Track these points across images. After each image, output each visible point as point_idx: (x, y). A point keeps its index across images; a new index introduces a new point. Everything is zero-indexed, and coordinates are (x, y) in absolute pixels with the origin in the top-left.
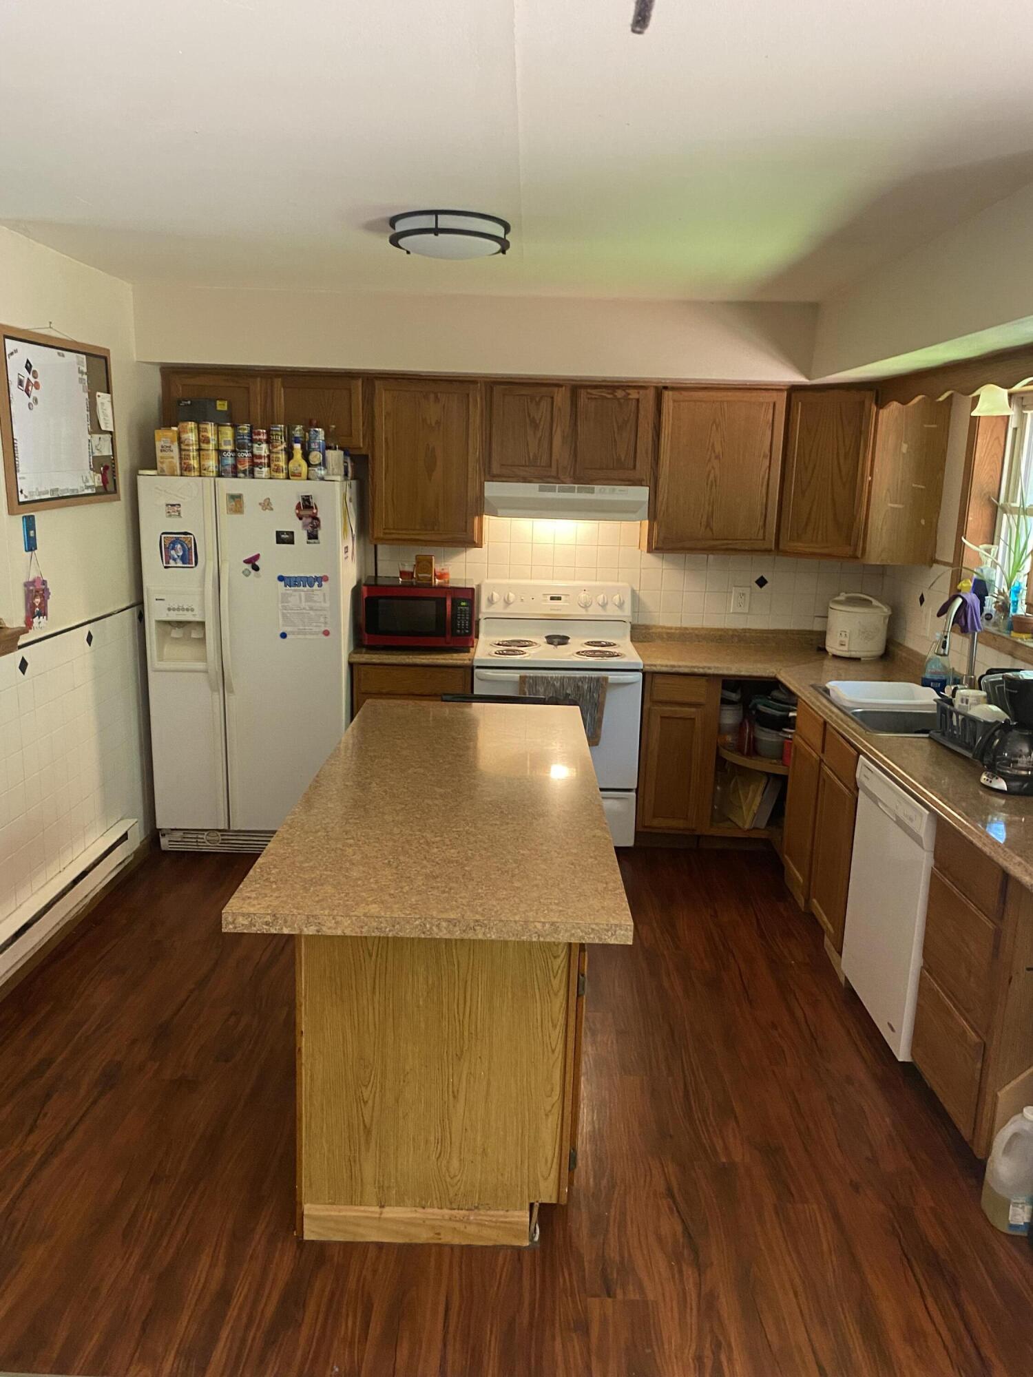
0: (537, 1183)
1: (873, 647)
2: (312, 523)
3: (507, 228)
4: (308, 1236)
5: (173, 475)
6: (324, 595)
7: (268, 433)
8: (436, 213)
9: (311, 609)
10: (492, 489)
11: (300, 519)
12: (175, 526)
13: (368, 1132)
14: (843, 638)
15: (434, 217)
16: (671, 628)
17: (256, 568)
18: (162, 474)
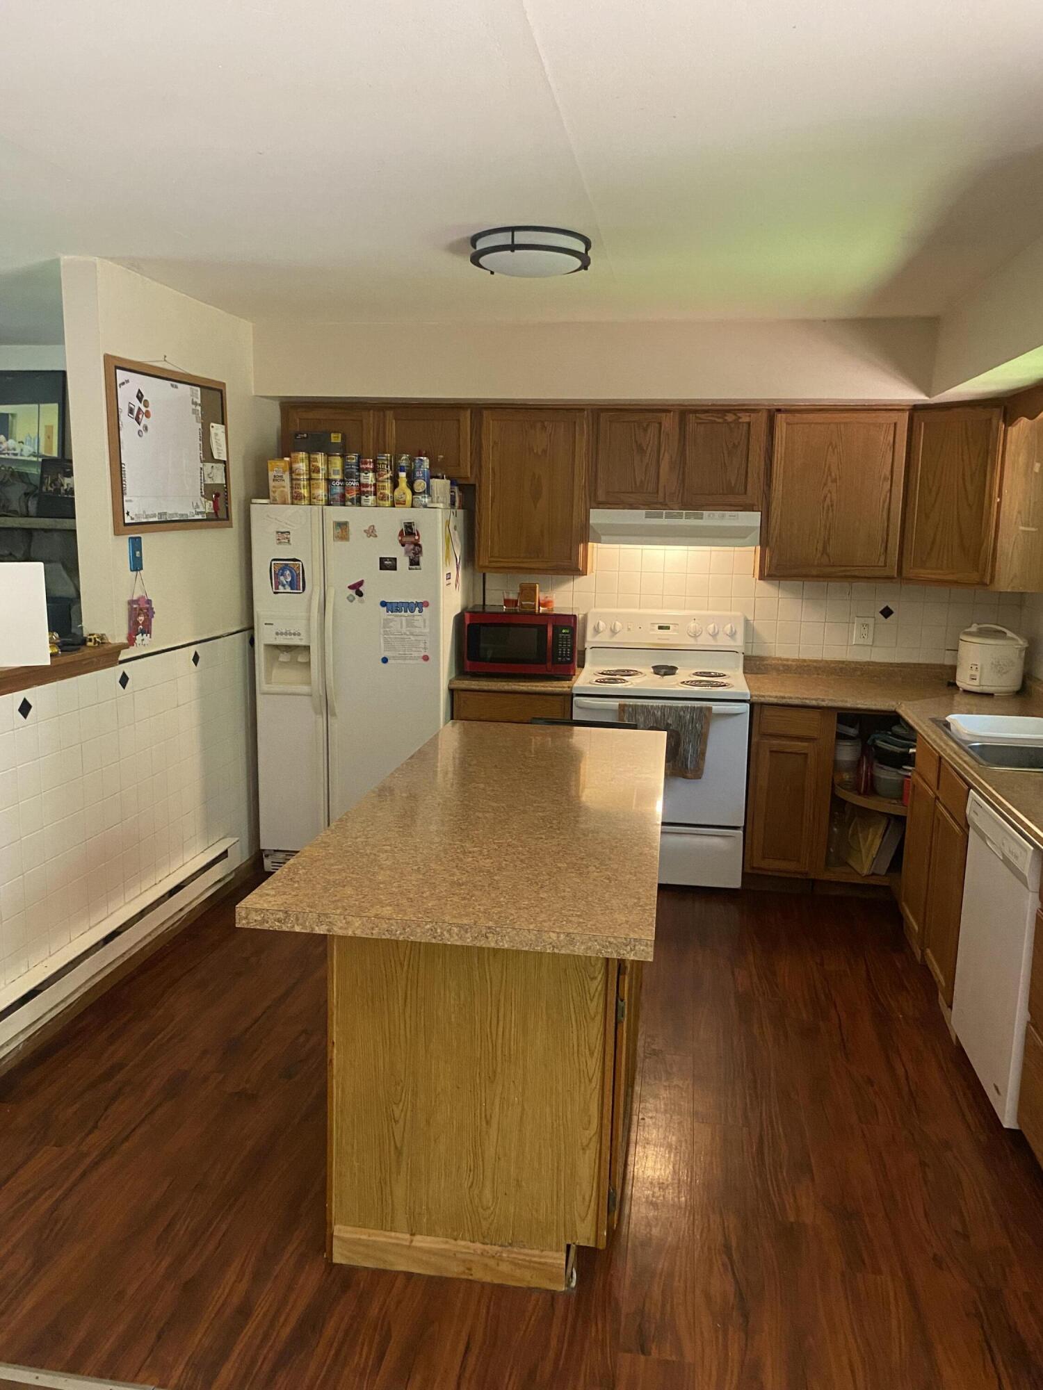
0: (574, 1224)
1: (1007, 681)
2: (414, 549)
3: (588, 245)
4: (337, 1259)
5: (284, 503)
6: (424, 621)
7: (375, 462)
8: (513, 229)
9: (412, 634)
10: (598, 517)
11: (403, 545)
12: (285, 552)
13: (399, 1152)
14: (973, 672)
15: (510, 233)
16: (787, 660)
17: (360, 594)
18: (274, 502)
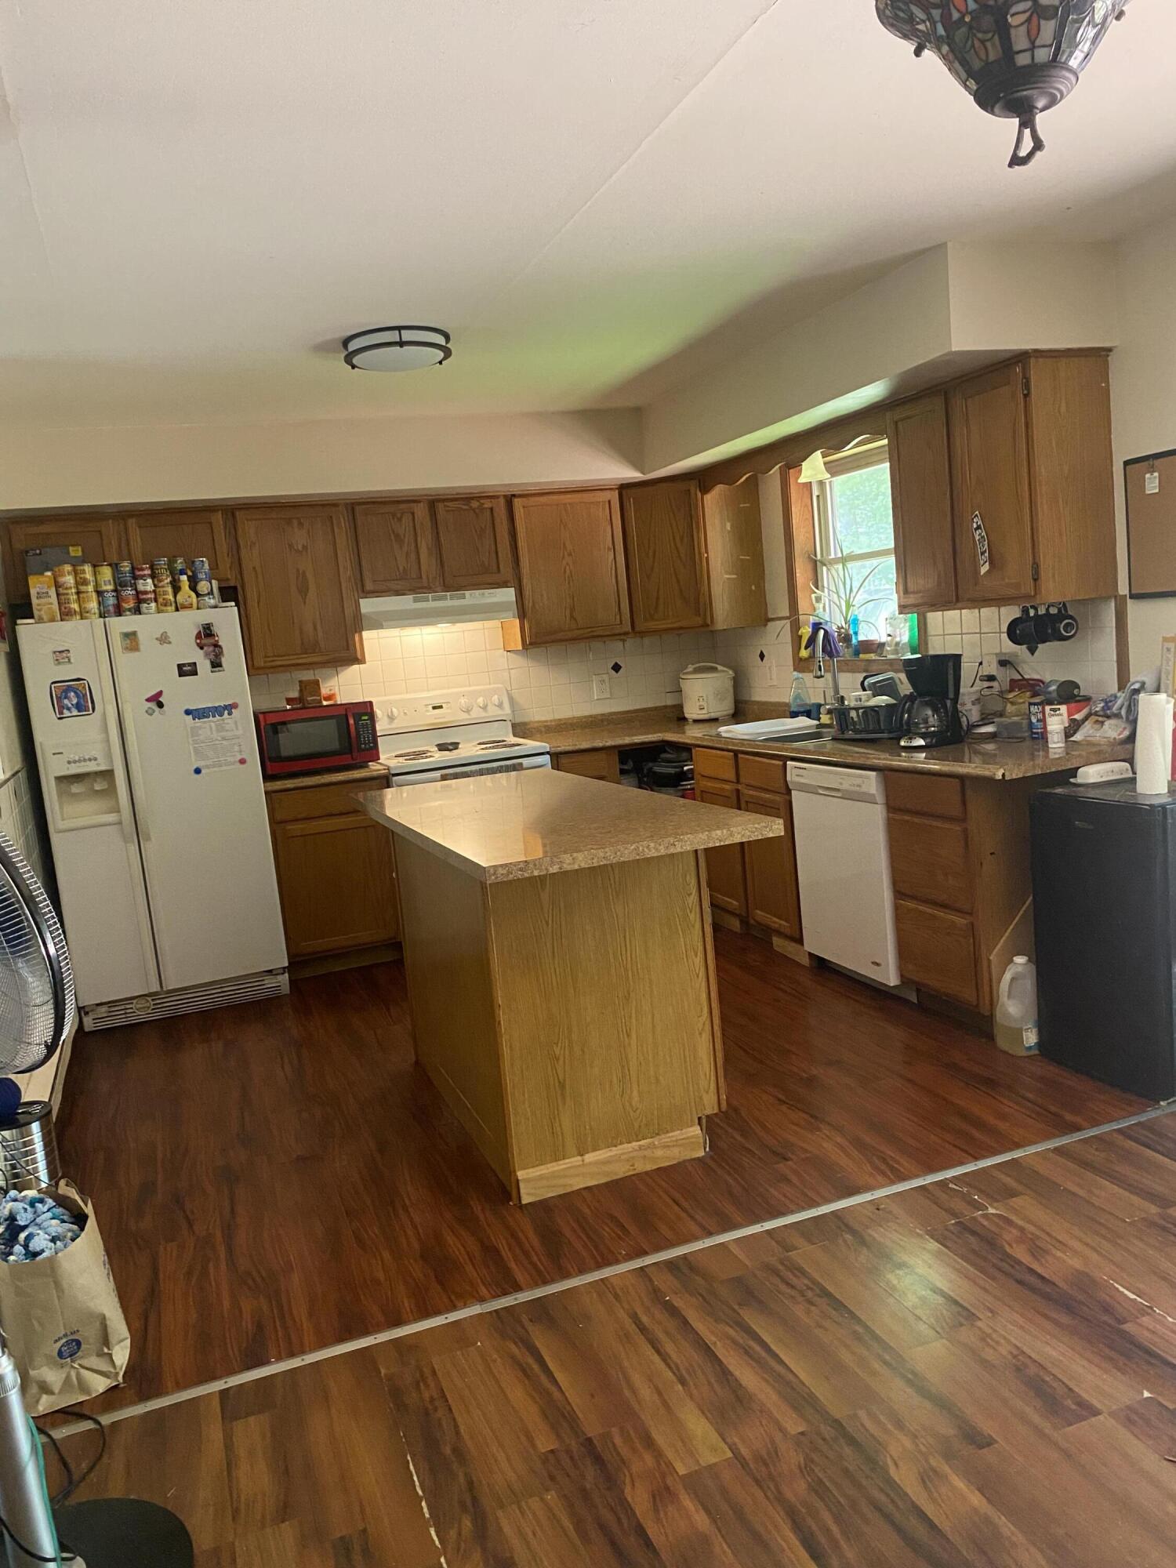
0: (701, 1098)
1: (726, 707)
2: (214, 651)
4: (525, 1200)
5: (53, 620)
6: (236, 723)
7: (152, 568)
8: (399, 328)
9: (224, 739)
10: (368, 605)
11: (202, 648)
12: (66, 673)
13: (562, 1086)
14: (701, 703)
15: (397, 332)
16: (546, 721)
17: (160, 705)
18: (40, 621)
